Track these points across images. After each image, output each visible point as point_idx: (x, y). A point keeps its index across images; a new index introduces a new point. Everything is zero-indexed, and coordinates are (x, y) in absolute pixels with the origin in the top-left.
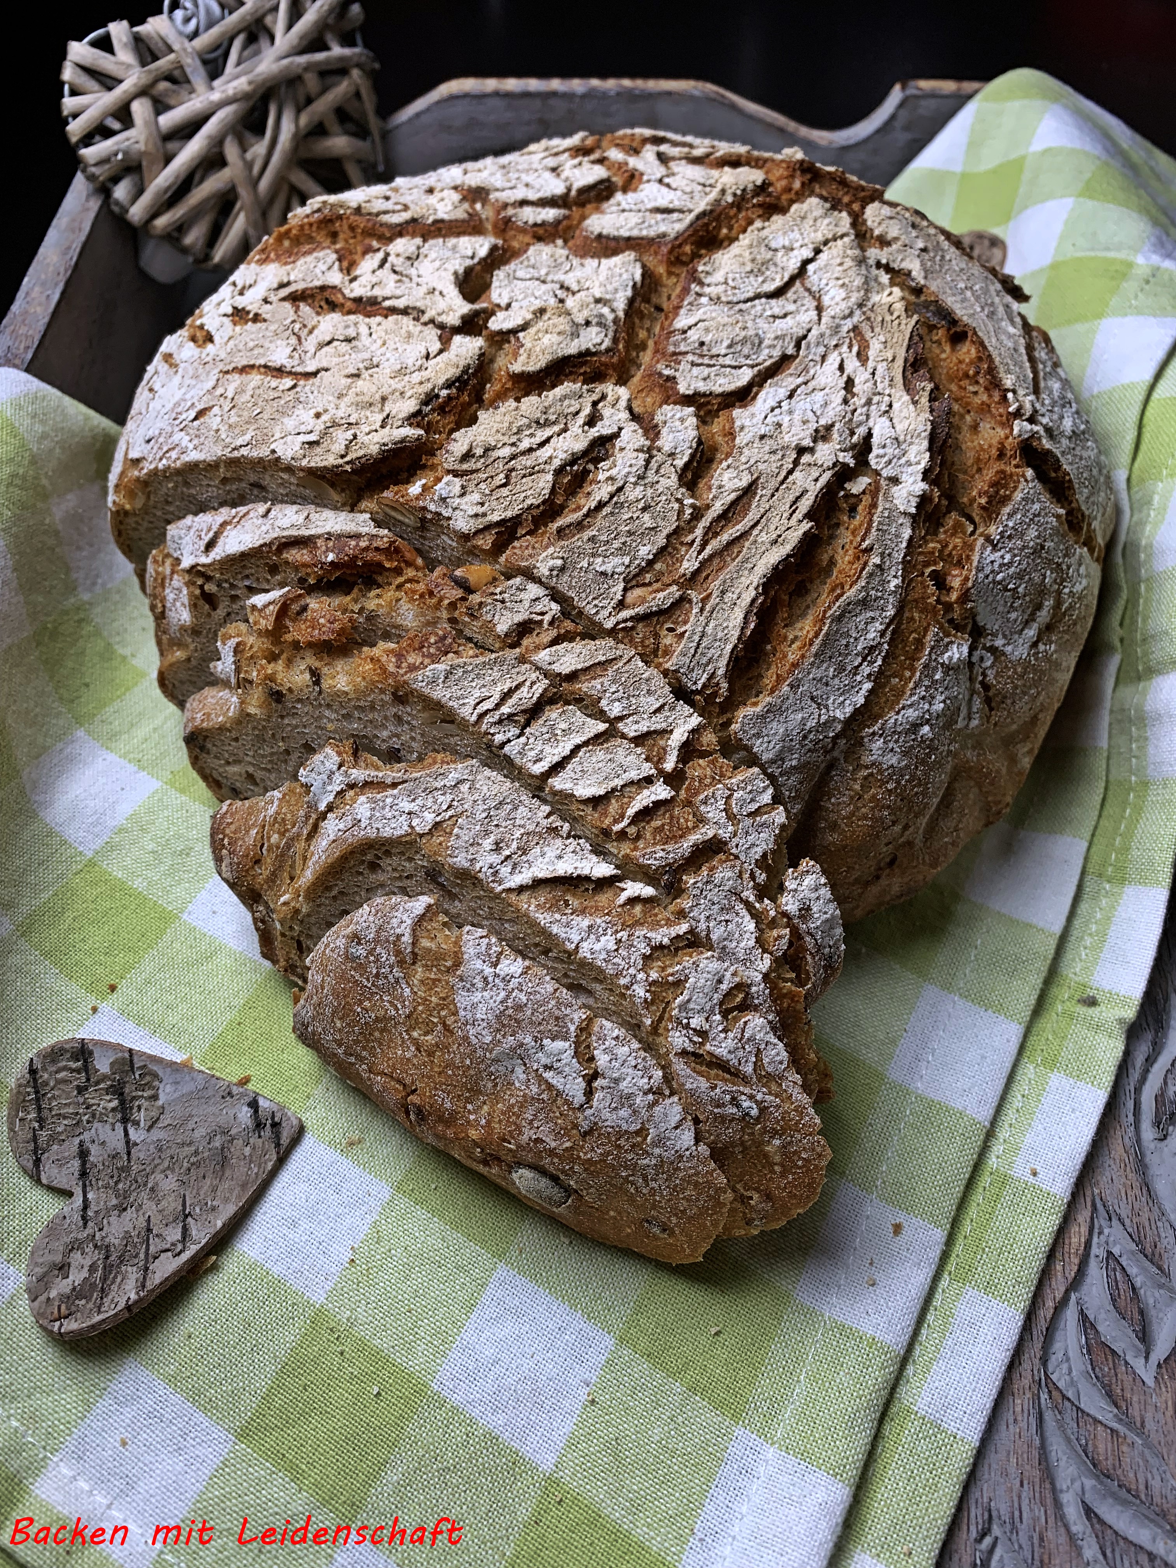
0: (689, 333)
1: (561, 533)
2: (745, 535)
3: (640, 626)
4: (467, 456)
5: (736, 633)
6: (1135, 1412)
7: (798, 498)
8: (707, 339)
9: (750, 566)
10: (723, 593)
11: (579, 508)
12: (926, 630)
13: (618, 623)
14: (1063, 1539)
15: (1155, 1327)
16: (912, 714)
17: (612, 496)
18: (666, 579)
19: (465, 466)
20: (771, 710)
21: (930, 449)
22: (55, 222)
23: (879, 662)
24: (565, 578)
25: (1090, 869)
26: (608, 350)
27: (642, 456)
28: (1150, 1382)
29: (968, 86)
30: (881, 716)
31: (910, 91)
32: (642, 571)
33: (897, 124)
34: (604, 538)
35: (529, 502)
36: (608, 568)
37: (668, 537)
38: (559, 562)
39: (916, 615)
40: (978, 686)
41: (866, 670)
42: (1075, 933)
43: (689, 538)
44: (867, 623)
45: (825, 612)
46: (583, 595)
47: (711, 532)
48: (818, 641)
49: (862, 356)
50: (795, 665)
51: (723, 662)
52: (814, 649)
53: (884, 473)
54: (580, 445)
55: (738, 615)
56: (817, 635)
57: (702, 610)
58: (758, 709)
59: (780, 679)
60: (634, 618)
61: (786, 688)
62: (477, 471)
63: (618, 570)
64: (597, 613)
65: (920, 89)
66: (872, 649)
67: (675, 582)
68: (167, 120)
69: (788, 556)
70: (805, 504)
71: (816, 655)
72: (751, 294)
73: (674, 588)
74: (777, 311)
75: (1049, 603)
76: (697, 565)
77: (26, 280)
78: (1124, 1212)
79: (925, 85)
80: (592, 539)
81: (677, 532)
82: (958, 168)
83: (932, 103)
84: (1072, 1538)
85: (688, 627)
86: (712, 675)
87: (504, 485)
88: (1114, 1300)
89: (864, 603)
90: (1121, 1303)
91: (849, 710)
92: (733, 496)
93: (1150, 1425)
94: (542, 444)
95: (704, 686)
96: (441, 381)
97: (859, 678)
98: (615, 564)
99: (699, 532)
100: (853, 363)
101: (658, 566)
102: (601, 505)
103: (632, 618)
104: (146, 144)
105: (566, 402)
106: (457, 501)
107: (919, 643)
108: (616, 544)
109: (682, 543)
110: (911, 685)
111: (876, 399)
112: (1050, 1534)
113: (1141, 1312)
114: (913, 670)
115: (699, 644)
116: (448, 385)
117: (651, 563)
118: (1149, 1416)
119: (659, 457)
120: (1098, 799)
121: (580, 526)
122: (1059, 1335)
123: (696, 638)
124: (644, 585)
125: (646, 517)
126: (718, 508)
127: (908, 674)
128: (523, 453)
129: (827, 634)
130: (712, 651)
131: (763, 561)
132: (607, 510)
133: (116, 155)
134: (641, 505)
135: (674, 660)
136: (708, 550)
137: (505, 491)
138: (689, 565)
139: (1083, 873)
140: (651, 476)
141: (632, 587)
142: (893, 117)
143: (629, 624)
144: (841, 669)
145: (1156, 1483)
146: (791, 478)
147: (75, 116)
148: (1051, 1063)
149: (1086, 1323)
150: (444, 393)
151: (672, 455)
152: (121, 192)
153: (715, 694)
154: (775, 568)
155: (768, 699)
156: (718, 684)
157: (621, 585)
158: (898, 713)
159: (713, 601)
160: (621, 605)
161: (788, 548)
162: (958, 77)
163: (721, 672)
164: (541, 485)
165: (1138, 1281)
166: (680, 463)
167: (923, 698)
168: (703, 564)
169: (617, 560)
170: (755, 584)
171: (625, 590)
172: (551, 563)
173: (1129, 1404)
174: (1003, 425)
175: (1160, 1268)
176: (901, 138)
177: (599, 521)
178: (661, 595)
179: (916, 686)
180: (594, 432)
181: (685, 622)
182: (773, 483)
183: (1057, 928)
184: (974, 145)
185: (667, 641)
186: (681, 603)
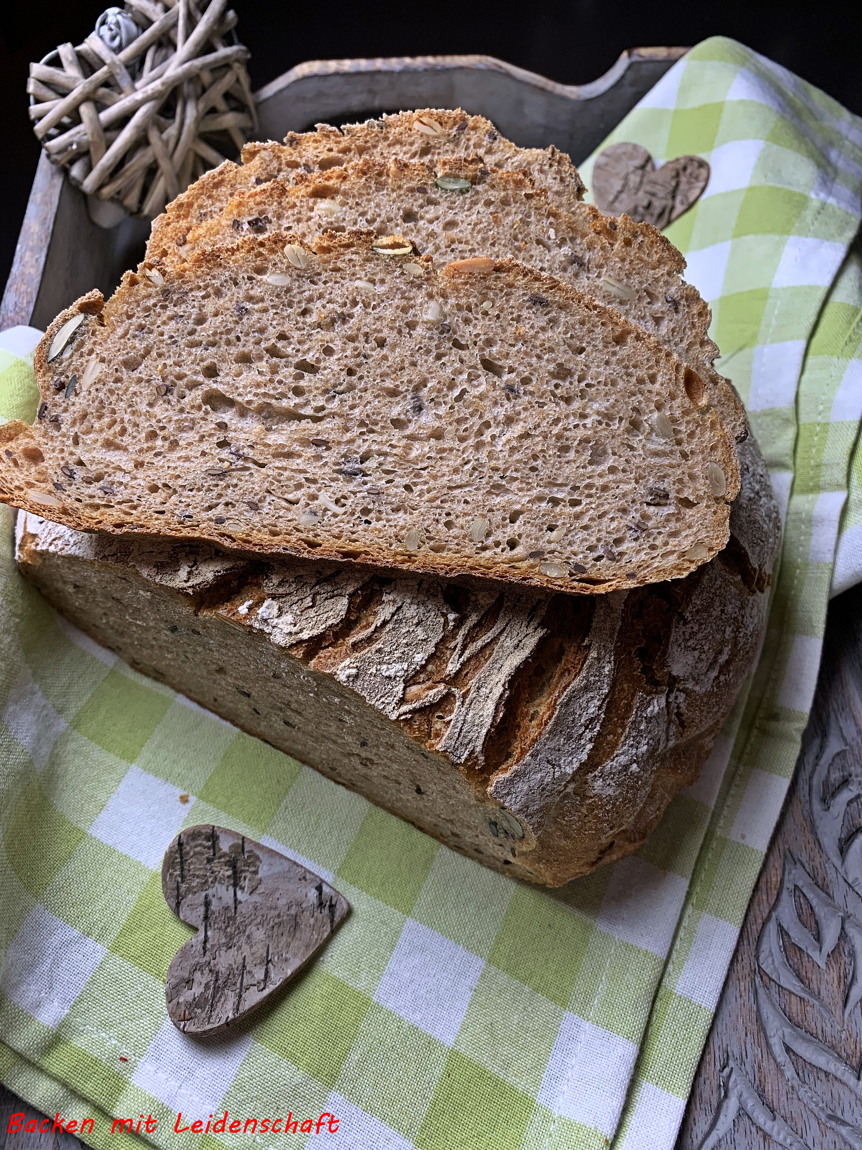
1: (355, 646)
2: (495, 640)
3: (417, 716)
4: (283, 582)
5: (489, 721)
7: (534, 608)
9: (498, 666)
10: (479, 688)
11: (368, 625)
12: (633, 695)
13: (400, 715)
16: (623, 759)
17: (393, 615)
18: (436, 678)
19: (281, 590)
20: (517, 774)
23: (598, 728)
24: (359, 682)
29: (676, 51)
30: (600, 764)
31: (635, 58)
32: (417, 673)
33: (626, 82)
34: (387, 649)
35: (330, 622)
36: (392, 673)
37: (437, 646)
38: (354, 671)
39: (625, 686)
40: (674, 717)
41: (588, 735)
43: (452, 645)
44: (588, 702)
45: (556, 700)
46: (373, 695)
47: (469, 638)
48: (551, 722)
50: (534, 741)
51: (481, 741)
52: (548, 728)
55: (490, 707)
56: (550, 718)
57: (463, 703)
58: (507, 775)
59: (523, 752)
60: (413, 712)
61: (527, 758)
62: (290, 594)
63: (399, 674)
64: (384, 708)
65: (641, 56)
66: (592, 720)
67: (442, 681)
69: (527, 658)
70: (540, 613)
71: (550, 732)
73: (442, 686)
75: (726, 650)
76: (459, 666)
79: (646, 52)
80: (379, 651)
81: (443, 640)
82: (672, 107)
83: (651, 66)
85: (453, 716)
86: (472, 752)
87: (312, 607)
89: (586, 689)
91: (576, 765)
92: (485, 608)
95: (466, 760)
97: (583, 742)
98: (396, 669)
99: (460, 638)
101: (430, 667)
102: (385, 623)
103: (410, 712)
106: (275, 622)
107: (629, 707)
108: (397, 654)
109: (447, 648)
110: (623, 739)
114: (624, 727)
115: (461, 730)
117: (423, 667)
121: (370, 640)
123: (459, 725)
124: (419, 683)
125: (419, 630)
126: (473, 618)
127: (620, 730)
129: (558, 717)
130: (472, 734)
131: (508, 663)
132: (390, 626)
134: (415, 621)
135: (443, 742)
136: (467, 654)
137: (312, 613)
138: (452, 668)
140: (423, 596)
141: (410, 685)
142: (623, 77)
143: (409, 716)
144: (569, 737)
153: (475, 764)
154: (518, 669)
155: (515, 767)
156: (477, 757)
157: (402, 686)
158: (613, 760)
159: (471, 696)
160: (402, 701)
161: (526, 652)
162: (669, 44)
163: (478, 749)
164: (339, 609)
167: (632, 746)
168: (463, 665)
169: (398, 666)
170: (502, 682)
171: (405, 689)
172: (348, 672)
176: (628, 91)
177: (384, 636)
178: (431, 693)
179: (626, 738)
181: (451, 712)
184: (684, 89)
185: (438, 726)
186: (447, 698)
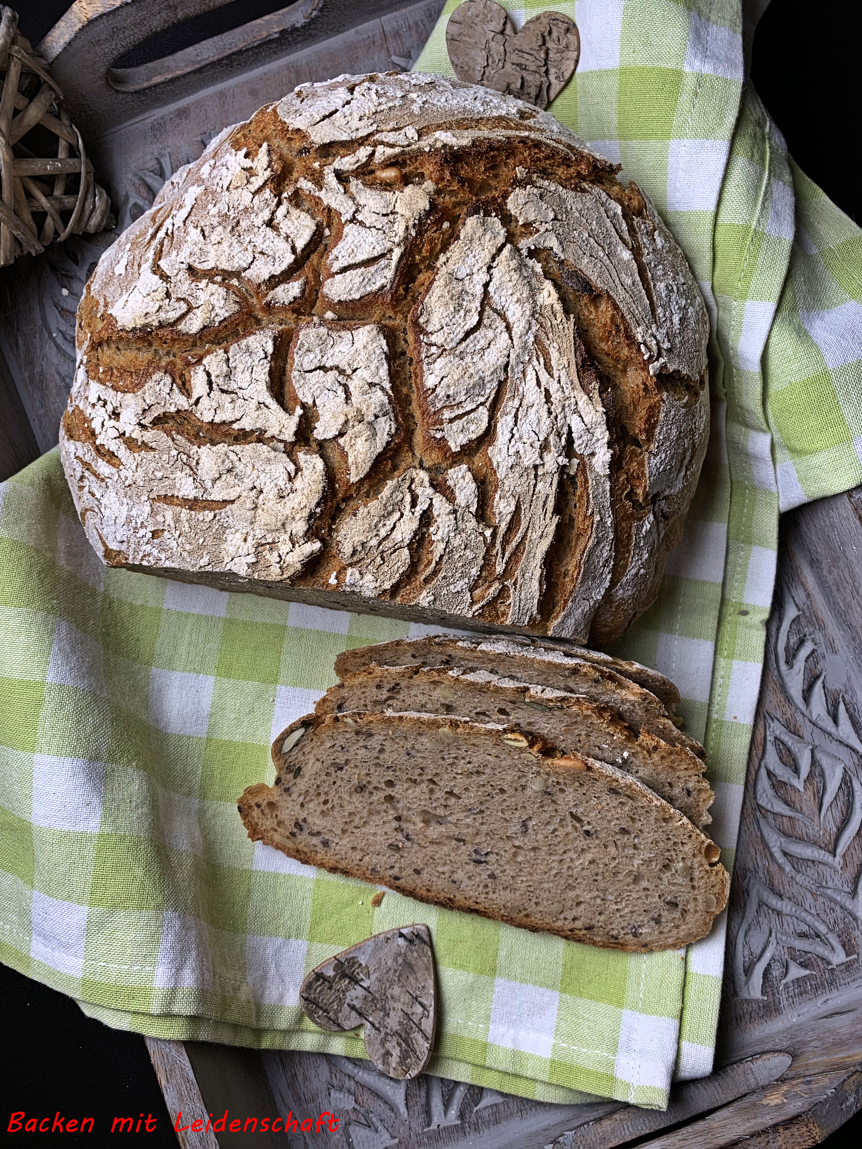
0: (438, 390)
1: (427, 581)
2: (524, 537)
3: (486, 609)
4: (354, 552)
5: (538, 594)
6: (797, 806)
7: (545, 503)
8: (451, 392)
9: (532, 555)
10: (523, 575)
11: (430, 563)
12: (631, 528)
13: (474, 613)
14: (777, 868)
15: (800, 761)
16: (633, 571)
17: (445, 549)
18: (490, 579)
19: (355, 559)
20: (565, 616)
21: (608, 429)
23: (612, 562)
24: (438, 603)
25: (731, 536)
26: (396, 433)
27: (452, 517)
28: (802, 789)
30: (619, 582)
32: (476, 581)
34: (450, 574)
35: (401, 571)
36: (458, 588)
37: (484, 557)
38: (432, 598)
39: (624, 525)
40: (660, 518)
41: (607, 570)
42: (729, 573)
43: (495, 552)
44: (601, 551)
46: (451, 607)
47: (505, 543)
48: (580, 576)
49: (548, 368)
50: (571, 592)
51: (535, 608)
53: (586, 454)
54: (415, 525)
55: (535, 585)
56: (578, 574)
57: (515, 589)
58: (559, 620)
59: (566, 601)
60: (484, 607)
61: (570, 604)
62: (363, 558)
63: (464, 587)
64: (461, 613)
66: (606, 561)
67: (496, 579)
69: (552, 542)
70: (551, 504)
71: (581, 582)
72: (461, 335)
73: (497, 583)
74: (483, 343)
75: (689, 452)
76: (504, 565)
78: (778, 716)
80: (444, 577)
81: (487, 552)
84: (779, 866)
85: (511, 600)
86: (531, 616)
87: (383, 563)
88: (781, 759)
89: (598, 543)
90: (784, 760)
91: (603, 592)
92: (509, 517)
93: (804, 808)
94: (393, 529)
95: (529, 621)
96: (313, 503)
97: (604, 576)
98: (461, 584)
99: (498, 546)
100: (544, 377)
101: (484, 574)
102: (441, 557)
103: (481, 608)
105: (394, 496)
106: (361, 583)
107: (630, 537)
108: (458, 575)
109: (492, 556)
110: (630, 560)
111: (567, 403)
112: (771, 868)
113: (794, 760)
114: (629, 551)
115: (519, 606)
116: (319, 504)
117: (479, 576)
118: (803, 805)
119: (460, 511)
120: (728, 495)
121: (435, 573)
122: (759, 782)
123: (517, 603)
124: (480, 587)
125: (468, 552)
126: (503, 527)
127: (627, 556)
128: (384, 539)
129: (584, 571)
130: (527, 606)
131: (538, 551)
132: (446, 558)
134: (463, 547)
135: (509, 619)
136: (507, 555)
137: (385, 568)
138: (499, 569)
139: (728, 539)
140: (461, 526)
141: (474, 591)
143: (481, 611)
144: (595, 578)
145: (810, 832)
146: (537, 490)
148: (731, 656)
149: (770, 774)
150: (318, 510)
151: (468, 507)
153: (535, 623)
154: (547, 553)
155: (563, 613)
156: (535, 617)
157: (469, 594)
158: (627, 575)
159: (519, 582)
160: (472, 603)
161: (550, 538)
163: (535, 612)
164: (404, 558)
165: (790, 743)
166: (473, 509)
167: (637, 560)
168: (507, 563)
169: (461, 583)
170: (539, 565)
171: (471, 595)
172: (427, 600)
173: (794, 802)
174: (643, 370)
175: (799, 736)
177: (444, 566)
178: (491, 590)
179: (633, 557)
180: (419, 510)
181: (509, 597)
182: (528, 498)
183: (720, 580)
185: (502, 609)
186: (504, 589)
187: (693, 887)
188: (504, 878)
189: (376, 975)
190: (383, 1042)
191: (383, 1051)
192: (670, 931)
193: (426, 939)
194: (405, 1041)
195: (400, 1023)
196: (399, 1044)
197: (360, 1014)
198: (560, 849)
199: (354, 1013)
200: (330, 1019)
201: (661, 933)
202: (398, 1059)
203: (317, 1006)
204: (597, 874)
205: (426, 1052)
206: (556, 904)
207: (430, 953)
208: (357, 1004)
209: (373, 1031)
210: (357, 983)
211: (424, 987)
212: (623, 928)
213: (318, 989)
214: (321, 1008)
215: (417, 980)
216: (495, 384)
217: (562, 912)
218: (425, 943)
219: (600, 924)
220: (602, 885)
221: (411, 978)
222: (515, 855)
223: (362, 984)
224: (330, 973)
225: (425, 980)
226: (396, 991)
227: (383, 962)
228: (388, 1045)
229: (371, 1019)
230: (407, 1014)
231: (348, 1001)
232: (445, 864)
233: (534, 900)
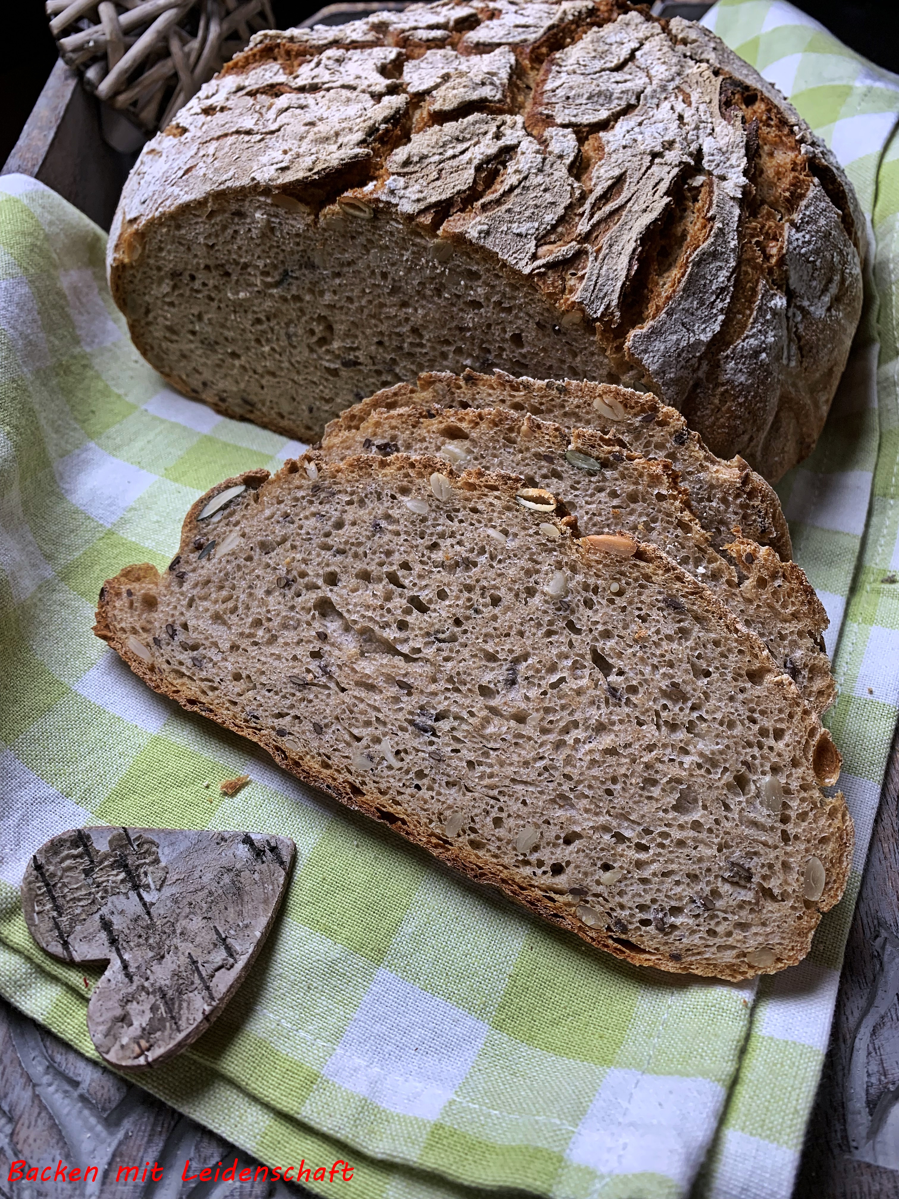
0: (557, 91)
1: (485, 207)
2: (622, 207)
3: (550, 272)
4: (407, 163)
5: (624, 273)
7: (657, 184)
8: (572, 94)
9: (628, 227)
10: (611, 246)
11: (497, 190)
12: (757, 282)
13: (533, 270)
16: (753, 343)
17: (520, 183)
18: (567, 238)
19: (406, 170)
20: (653, 331)
21: (746, 155)
22: (43, 93)
23: (728, 300)
24: (490, 239)
25: (877, 492)
26: (500, 101)
27: (539, 157)
30: (732, 343)
32: (548, 233)
34: (518, 209)
35: (457, 189)
36: (523, 230)
37: (566, 208)
38: (485, 227)
39: (750, 270)
40: (793, 334)
41: (719, 305)
42: (871, 538)
43: (581, 210)
44: (717, 270)
45: (687, 258)
46: (506, 251)
47: (596, 207)
48: (684, 279)
49: (687, 101)
50: (669, 298)
51: (616, 295)
52: (682, 285)
53: (715, 173)
54: (493, 150)
55: (624, 260)
57: (596, 259)
58: (644, 330)
59: (658, 309)
60: (548, 266)
61: (663, 315)
62: (416, 172)
63: (530, 232)
64: (517, 263)
66: (723, 290)
67: (574, 239)
68: (126, 18)
69: (656, 220)
70: (663, 187)
71: (684, 290)
72: (598, 69)
73: (574, 243)
74: (619, 79)
75: (837, 278)
76: (589, 228)
77: (26, 127)
80: (509, 211)
81: (571, 206)
85: (587, 270)
86: (608, 307)
87: (437, 179)
89: (714, 255)
91: (709, 335)
92: (610, 182)
94: (463, 152)
95: (603, 315)
96: (380, 118)
97: (715, 311)
98: (527, 227)
99: (587, 206)
100: (681, 106)
101: (560, 229)
102: (512, 189)
103: (544, 266)
104: (111, 34)
105: (477, 126)
106: (403, 192)
107: (754, 290)
108: (528, 213)
109: (575, 215)
110: (751, 320)
111: (702, 125)
114: (752, 310)
115: (596, 283)
116: (386, 120)
117: (554, 227)
119: (551, 159)
120: (875, 444)
121: (498, 202)
123: (594, 278)
124: (551, 243)
125: (548, 195)
126: (599, 191)
127: (748, 312)
128: (449, 159)
129: (690, 275)
130: (606, 287)
131: (638, 223)
132: (517, 192)
133: (88, 42)
134: (542, 188)
135: (579, 294)
136: (596, 217)
137: (438, 183)
138: (583, 227)
139: (872, 495)
140: (547, 169)
141: (541, 245)
143: (543, 270)
144: (702, 303)
146: (649, 172)
147: (56, 14)
148: (870, 620)
150: (383, 126)
151: (561, 157)
152: (91, 74)
153: (611, 322)
154: (648, 228)
155: (651, 323)
156: (612, 313)
157: (534, 242)
158: (743, 341)
159: (604, 251)
160: (534, 257)
161: (655, 215)
163: (614, 303)
164: (466, 176)
166: (568, 162)
167: (760, 331)
168: (594, 227)
169: (529, 225)
170: (634, 239)
171: (537, 246)
172: (479, 228)
174: (792, 149)
177: (512, 198)
178: (565, 248)
179: (756, 321)
180: (501, 143)
181: (584, 268)
182: (638, 175)
183: (860, 530)
185: (572, 282)
186: (580, 254)
187: (785, 837)
188: (454, 762)
189: (174, 890)
190: (127, 1000)
191: (118, 1012)
192: (729, 934)
193: (287, 859)
194: (169, 1004)
195: (176, 974)
196: (154, 1009)
197: (113, 941)
198: (563, 718)
199: (103, 935)
200: (57, 926)
201: (712, 933)
202: (139, 1032)
203: (49, 891)
204: (614, 780)
205: (199, 1017)
206: (531, 829)
207: (281, 880)
208: (118, 923)
209: (121, 977)
210: (136, 887)
211: (247, 926)
212: (642, 908)
213: (68, 863)
214: (53, 899)
215: (240, 914)
216: (623, 104)
217: (536, 849)
218: (282, 863)
219: (600, 889)
220: (619, 801)
221: (231, 910)
222: (487, 721)
223: (145, 895)
224: (101, 846)
225: (255, 916)
226: (196, 924)
227: (197, 874)
228: (133, 1007)
229: (126, 957)
230: (195, 962)
231: (104, 910)
232: (368, 724)
233: (494, 813)
